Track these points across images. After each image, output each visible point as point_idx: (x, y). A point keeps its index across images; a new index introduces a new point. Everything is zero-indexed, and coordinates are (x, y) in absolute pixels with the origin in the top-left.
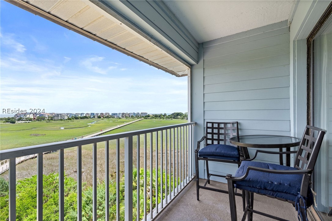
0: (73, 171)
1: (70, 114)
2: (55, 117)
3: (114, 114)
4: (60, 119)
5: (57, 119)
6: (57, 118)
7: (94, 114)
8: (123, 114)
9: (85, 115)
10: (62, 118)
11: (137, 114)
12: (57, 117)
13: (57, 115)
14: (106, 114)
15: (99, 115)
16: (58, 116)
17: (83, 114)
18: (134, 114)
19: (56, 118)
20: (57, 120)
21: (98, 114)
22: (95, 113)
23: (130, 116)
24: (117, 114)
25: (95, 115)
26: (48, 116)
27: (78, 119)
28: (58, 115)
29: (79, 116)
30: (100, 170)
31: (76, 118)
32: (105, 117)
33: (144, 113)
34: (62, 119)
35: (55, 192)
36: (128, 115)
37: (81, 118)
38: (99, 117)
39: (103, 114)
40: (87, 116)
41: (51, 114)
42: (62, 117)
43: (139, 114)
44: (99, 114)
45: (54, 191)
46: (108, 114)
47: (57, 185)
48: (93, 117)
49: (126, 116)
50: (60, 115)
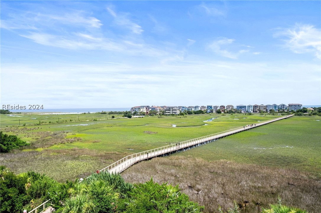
0: (187, 186)
1: (182, 107)
2: (167, 111)
3: (241, 107)
4: (171, 113)
5: (168, 114)
6: (169, 112)
7: (211, 107)
8: (255, 107)
9: (199, 109)
11: (280, 107)
12: (168, 111)
13: (168, 109)
14: (229, 106)
15: (218, 108)
16: (170, 110)
17: (198, 107)
18: (275, 106)
19: (167, 112)
20: (168, 115)
21: (216, 107)
22: (213, 105)
23: (267, 110)
24: (245, 107)
25: (213, 108)
26: (160, 109)
27: (192, 114)
28: (169, 109)
29: (193, 109)
30: (222, 192)
31: (190, 113)
32: (227, 112)
33: (295, 105)
34: (174, 113)
35: (168, 209)
36: (264, 108)
37: (197, 113)
38: (219, 112)
39: (224, 107)
40: (203, 110)
41: (162, 107)
42: (174, 111)
44: (218, 107)
45: (167, 207)
46: (231, 108)
47: (170, 201)
48: (210, 111)
49: (260, 111)
50: (171, 109)
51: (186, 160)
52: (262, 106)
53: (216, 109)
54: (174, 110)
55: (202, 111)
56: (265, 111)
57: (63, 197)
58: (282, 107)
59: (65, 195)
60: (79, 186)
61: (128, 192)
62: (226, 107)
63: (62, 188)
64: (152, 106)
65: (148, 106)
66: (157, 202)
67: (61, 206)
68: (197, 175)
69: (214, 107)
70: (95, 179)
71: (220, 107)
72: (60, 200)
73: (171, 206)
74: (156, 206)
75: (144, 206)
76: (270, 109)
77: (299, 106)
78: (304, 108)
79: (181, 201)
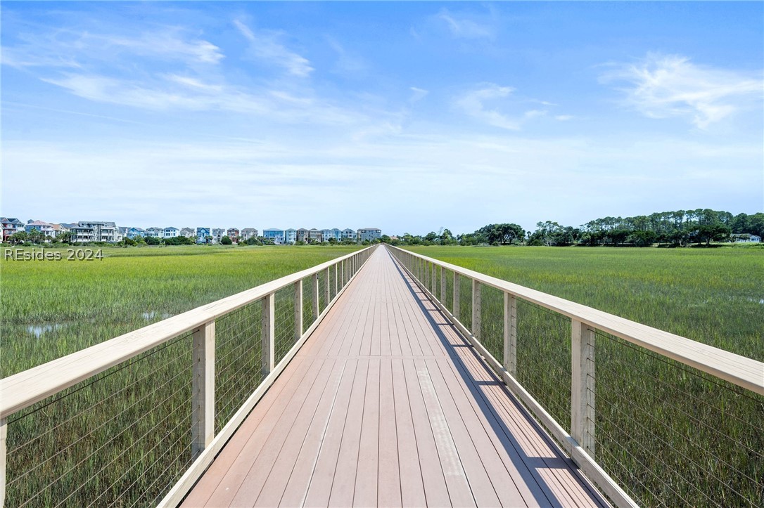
1: (129, 228)
2: (79, 234)
3: (274, 233)
4: (96, 240)
5: (85, 240)
6: (86, 237)
7: (207, 231)
8: (300, 233)
9: (178, 234)
10: (104, 237)
11: (344, 234)
12: (86, 234)
13: (85, 227)
14: (247, 231)
15: (225, 234)
16: (91, 230)
17: (174, 229)
18: (337, 232)
19: (80, 237)
20: (85, 244)
21: (220, 231)
22: (212, 227)
23: (322, 240)
24: (282, 232)
25: (211, 234)
26: (56, 231)
27: (158, 243)
28: (89, 227)
29: (160, 235)
31: (151, 241)
32: (246, 243)
33: (371, 231)
34: (105, 240)
36: (318, 236)
37: (168, 243)
38: (226, 242)
39: (237, 232)
40: (187, 236)
41: (65, 226)
42: (103, 234)
43: (352, 234)
44: (224, 230)
46: (252, 234)
48: (205, 240)
49: (309, 240)
50: (95, 228)
52: (314, 231)
53: (219, 236)
54: (107, 231)
55: (186, 239)
56: (319, 241)
58: (349, 234)
62: (240, 232)
64: (29, 222)
65: (11, 220)
69: (214, 231)
71: (228, 231)
76: (329, 237)
77: (377, 231)
78: (384, 236)
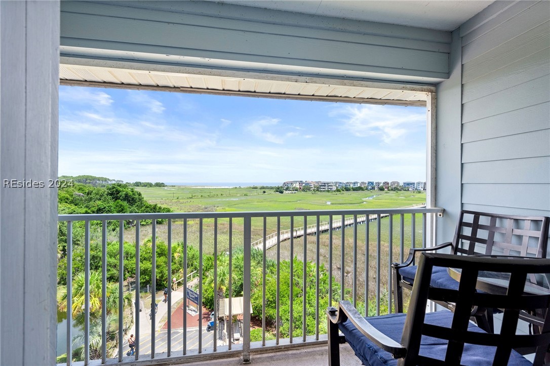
0: (335, 267)
1: (339, 182)
2: (321, 187)
3: (408, 184)
4: (327, 189)
7: (372, 183)
9: (359, 185)
10: (329, 188)
12: (324, 187)
14: (394, 183)
15: (381, 185)
17: (357, 183)
20: (323, 191)
21: (378, 183)
22: (375, 181)
24: (414, 183)
25: (374, 185)
26: (314, 185)
27: (350, 190)
28: (324, 184)
29: (352, 186)
30: (375, 276)
31: (347, 189)
32: (392, 190)
34: (330, 190)
37: (354, 189)
38: (381, 189)
39: (388, 183)
40: (363, 186)
41: (317, 182)
44: (381, 183)
46: (396, 184)
47: (313, 279)
48: (371, 188)
50: (327, 185)
51: (337, 240)
53: (378, 186)
54: (330, 186)
55: (362, 188)
57: (209, 268)
59: (211, 266)
60: (223, 259)
61: (271, 268)
62: (390, 184)
63: (208, 260)
64: (306, 182)
65: (301, 181)
66: (299, 280)
67: (207, 276)
68: (348, 257)
69: (376, 183)
70: (240, 252)
71: (383, 183)
72: (206, 271)
73: (313, 285)
74: (298, 284)
75: (285, 282)
79: (325, 280)
